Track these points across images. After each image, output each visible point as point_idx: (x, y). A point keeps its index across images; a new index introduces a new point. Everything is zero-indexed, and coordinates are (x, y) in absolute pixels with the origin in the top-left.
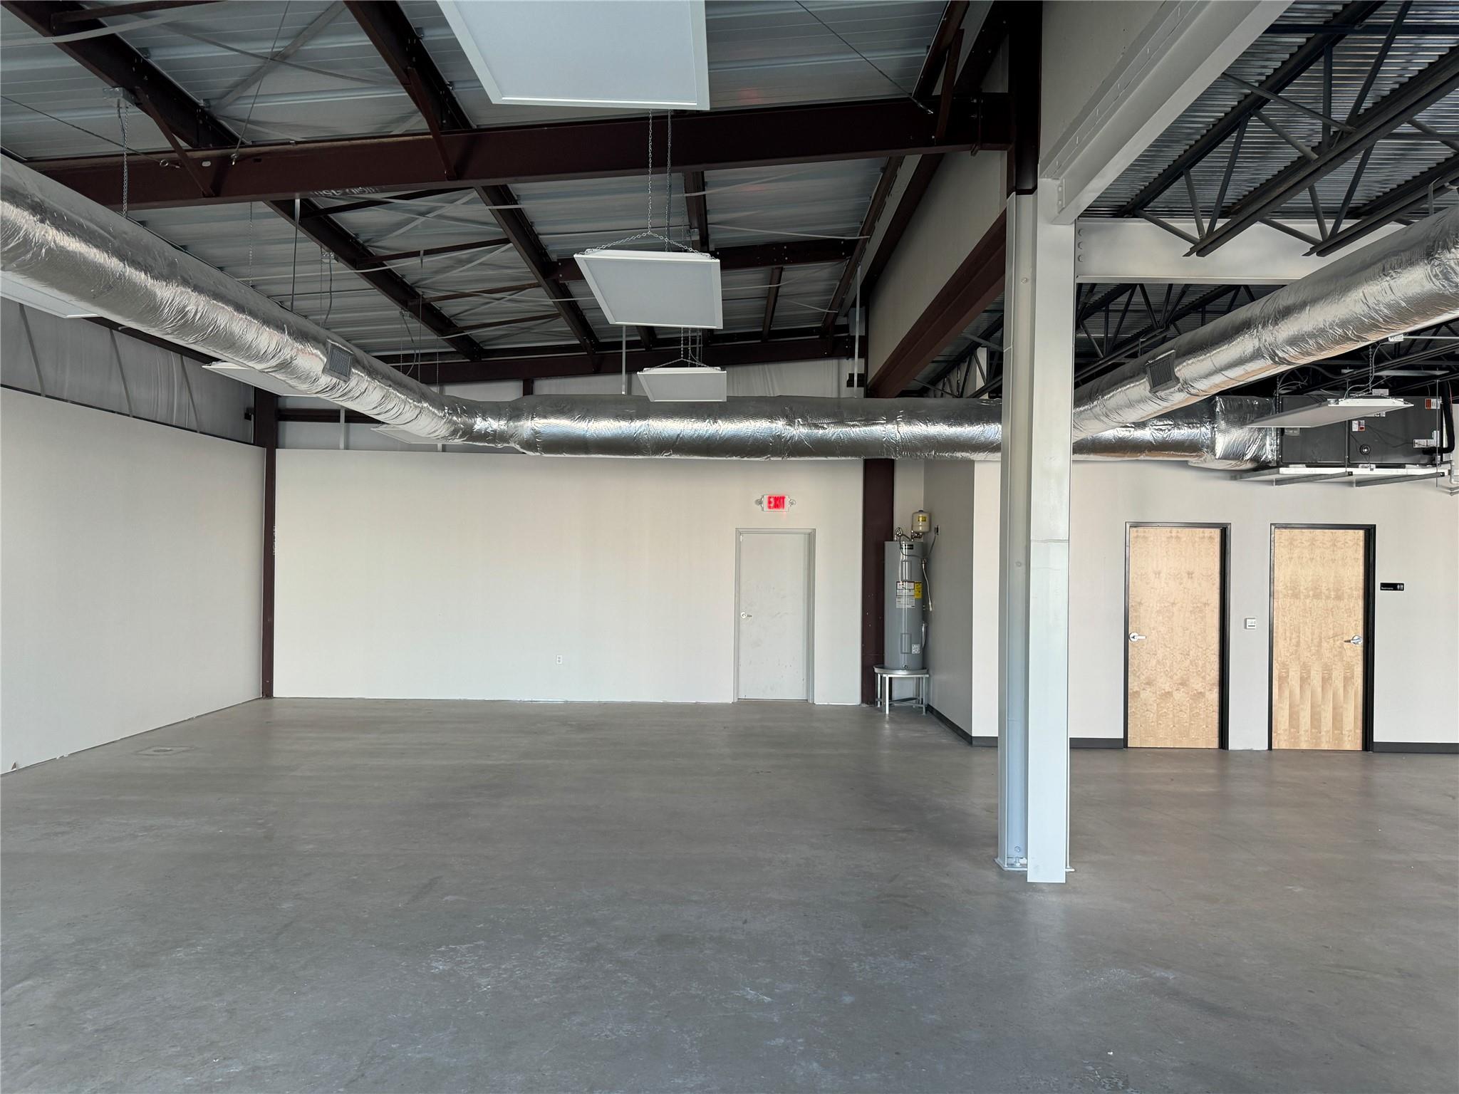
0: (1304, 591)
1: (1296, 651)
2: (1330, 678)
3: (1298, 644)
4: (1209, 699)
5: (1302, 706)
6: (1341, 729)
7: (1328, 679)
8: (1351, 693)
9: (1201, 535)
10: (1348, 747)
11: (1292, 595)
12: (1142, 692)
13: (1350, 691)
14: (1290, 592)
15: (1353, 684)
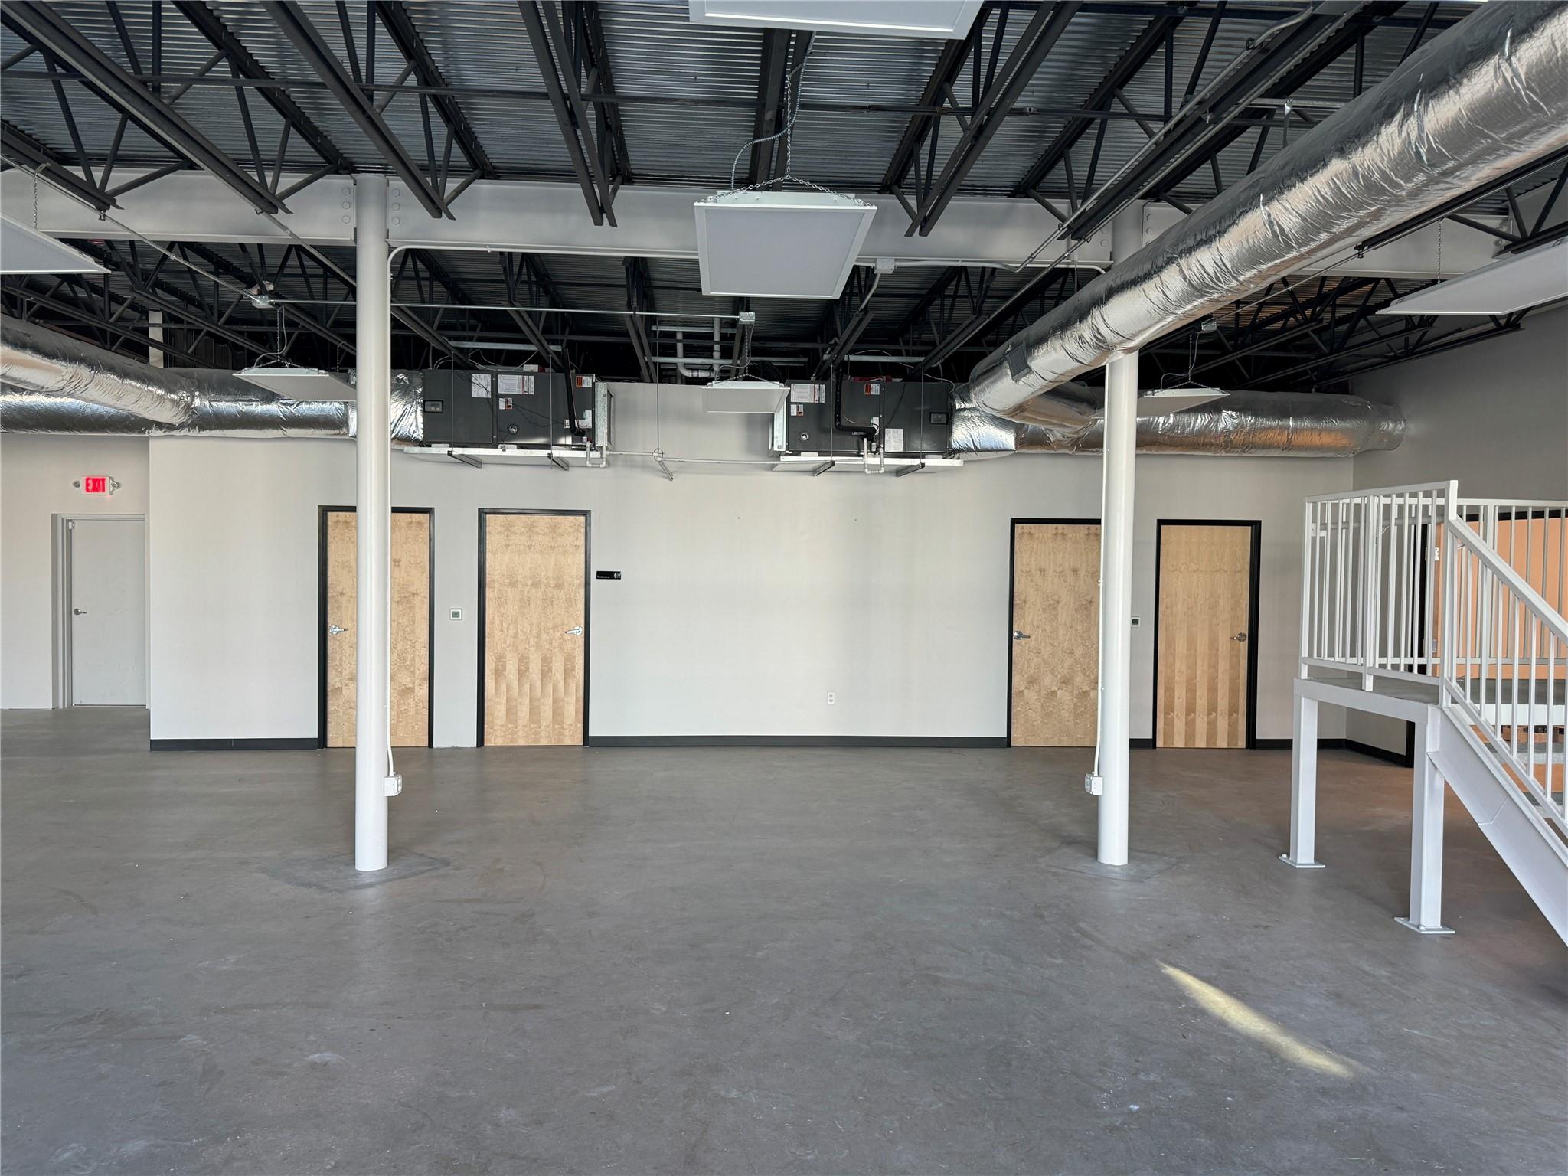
0: (522, 580)
1: (514, 642)
2: (550, 670)
3: (516, 635)
4: (419, 695)
5: (520, 700)
6: (561, 723)
7: (548, 672)
8: (572, 687)
9: (409, 520)
10: (568, 742)
11: (510, 584)
12: (344, 688)
13: (571, 683)
14: (508, 581)
15: (575, 677)
